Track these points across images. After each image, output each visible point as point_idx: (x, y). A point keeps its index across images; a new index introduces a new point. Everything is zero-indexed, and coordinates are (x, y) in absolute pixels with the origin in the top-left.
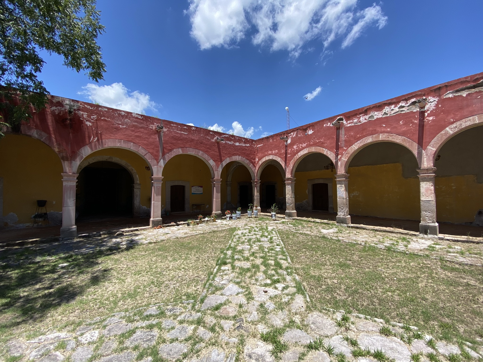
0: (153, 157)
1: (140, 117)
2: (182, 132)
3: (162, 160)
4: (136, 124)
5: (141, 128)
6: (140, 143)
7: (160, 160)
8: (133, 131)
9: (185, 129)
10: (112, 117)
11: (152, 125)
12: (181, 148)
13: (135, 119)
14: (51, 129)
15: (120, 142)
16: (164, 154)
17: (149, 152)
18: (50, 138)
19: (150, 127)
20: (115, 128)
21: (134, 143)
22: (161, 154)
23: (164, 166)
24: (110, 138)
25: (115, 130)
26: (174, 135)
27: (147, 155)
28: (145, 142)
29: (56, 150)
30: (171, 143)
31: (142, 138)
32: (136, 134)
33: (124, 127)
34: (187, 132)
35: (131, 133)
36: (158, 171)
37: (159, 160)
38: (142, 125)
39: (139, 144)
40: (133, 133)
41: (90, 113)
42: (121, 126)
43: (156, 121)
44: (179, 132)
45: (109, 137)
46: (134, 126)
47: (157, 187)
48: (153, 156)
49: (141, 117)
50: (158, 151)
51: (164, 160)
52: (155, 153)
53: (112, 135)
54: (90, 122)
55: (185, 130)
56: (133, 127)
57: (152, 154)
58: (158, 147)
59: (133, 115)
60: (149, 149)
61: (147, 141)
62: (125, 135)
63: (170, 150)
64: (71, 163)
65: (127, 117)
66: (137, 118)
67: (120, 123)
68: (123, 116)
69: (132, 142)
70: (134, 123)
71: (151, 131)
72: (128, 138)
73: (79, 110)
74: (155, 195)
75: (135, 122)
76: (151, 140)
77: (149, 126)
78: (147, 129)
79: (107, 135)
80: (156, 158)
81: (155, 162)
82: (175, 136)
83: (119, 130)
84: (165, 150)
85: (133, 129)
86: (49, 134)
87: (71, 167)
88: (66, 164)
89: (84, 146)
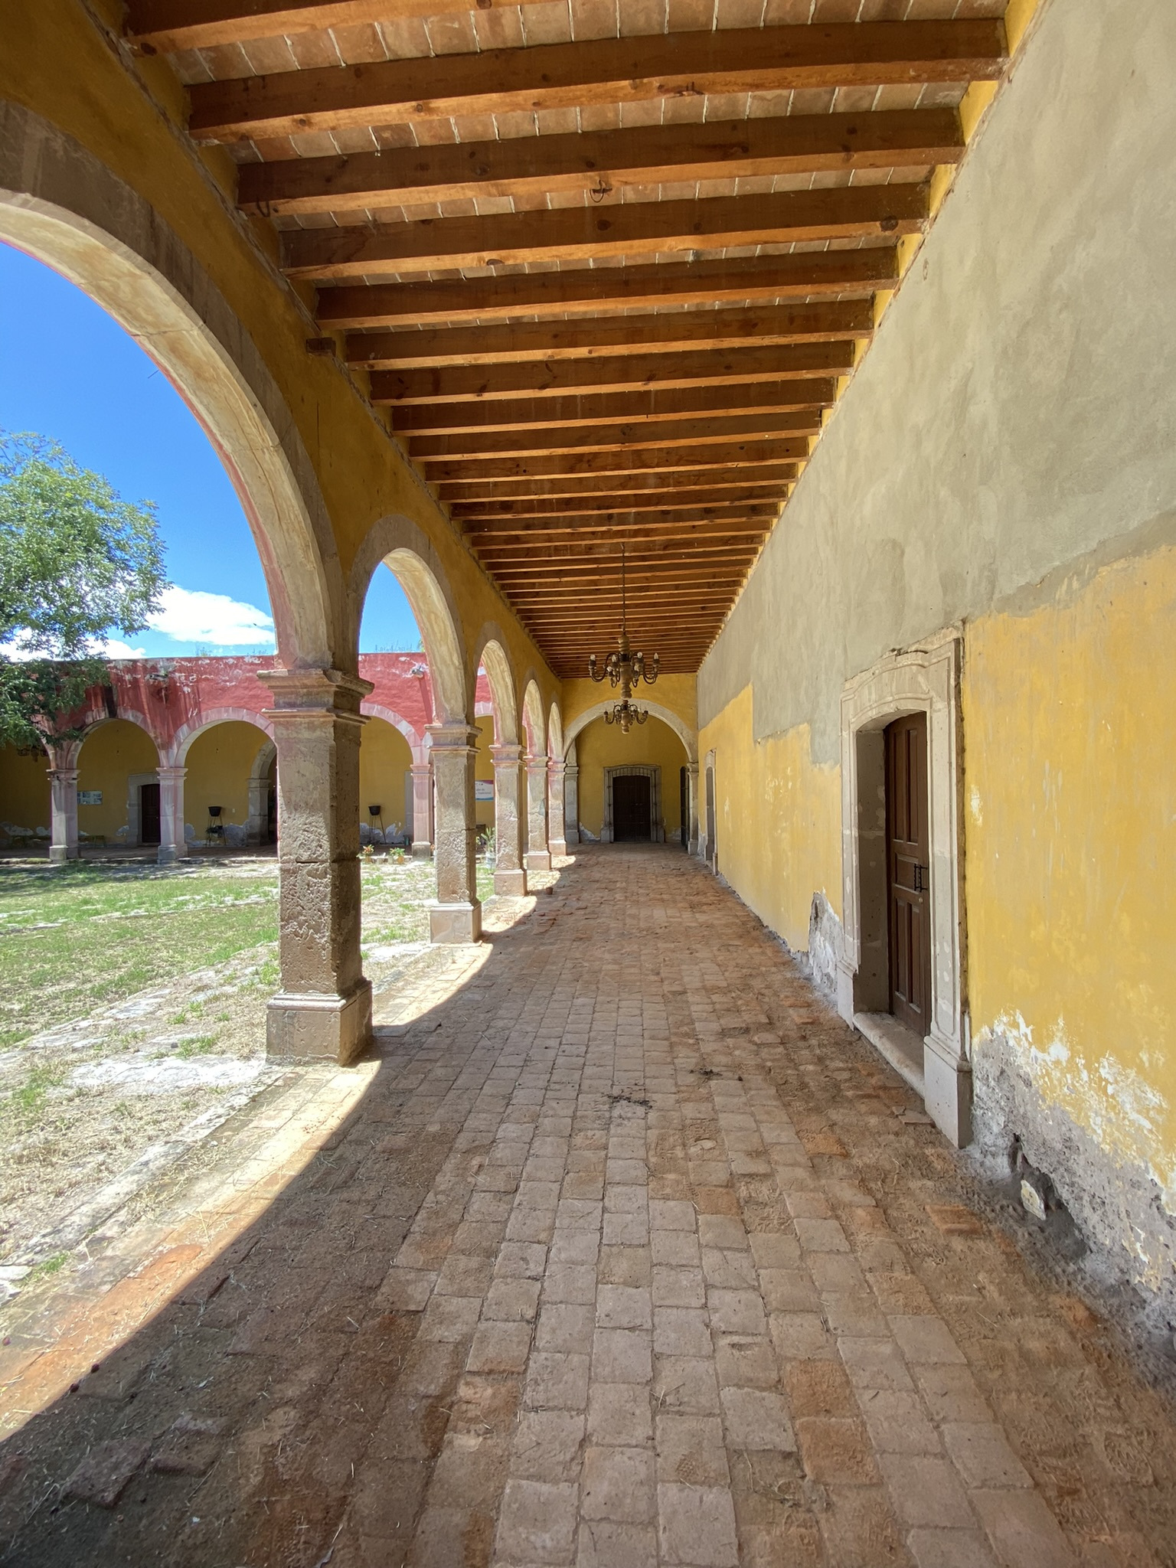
1: (257, 662)
4: (250, 674)
8: (246, 688)
10: (216, 671)
13: (248, 667)
14: (146, 707)
15: (227, 711)
18: (144, 720)
20: (220, 689)
24: (213, 707)
25: (220, 692)
29: (152, 735)
33: (234, 684)
35: (242, 694)
40: (246, 692)
41: (189, 671)
42: (228, 684)
45: (212, 705)
46: (247, 678)
53: (216, 702)
54: (188, 685)
56: (246, 682)
59: (246, 660)
62: (234, 697)
64: (167, 753)
65: (236, 666)
66: (252, 664)
67: (228, 678)
68: (231, 666)
69: (245, 707)
70: (247, 674)
72: (239, 702)
73: (175, 671)
75: (249, 671)
79: (209, 703)
83: (226, 691)
85: (246, 684)
86: (144, 714)
87: (168, 758)
88: (162, 754)
89: (182, 725)
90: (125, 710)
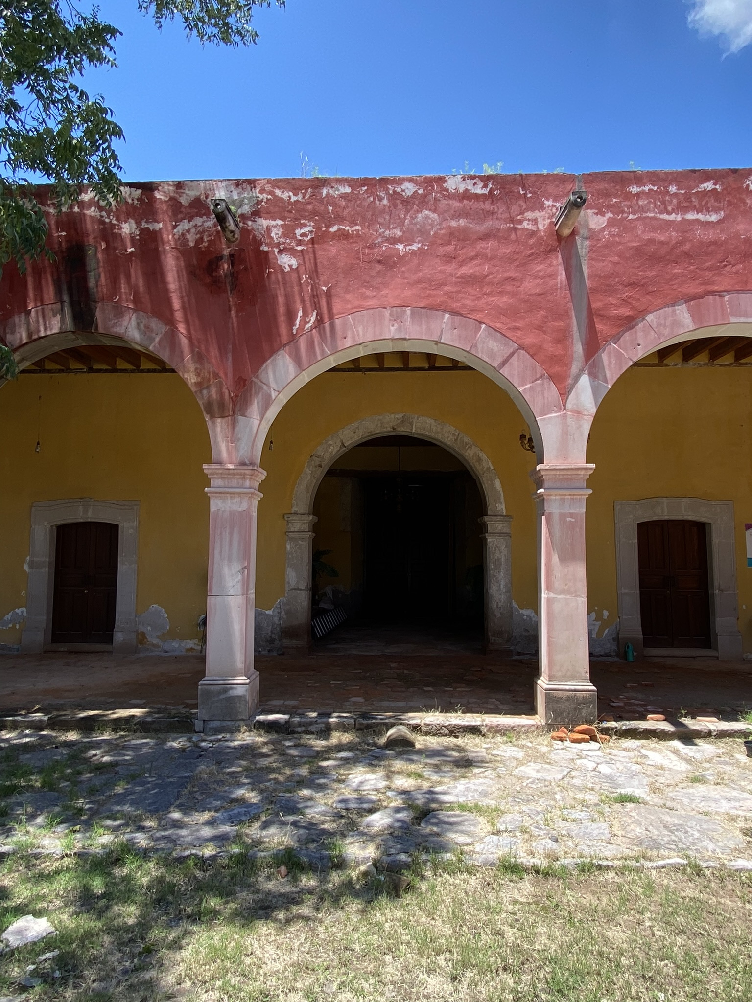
0: (539, 370)
1: (479, 190)
2: (691, 216)
3: (585, 380)
4: (462, 222)
5: (485, 237)
6: (482, 311)
7: (577, 378)
8: (449, 258)
9: (705, 193)
10: (369, 215)
11: (537, 214)
12: (689, 299)
13: (456, 204)
14: (176, 304)
15: (397, 318)
16: (592, 348)
17: (521, 347)
18: (172, 334)
19: (525, 224)
20: (379, 262)
21: (454, 313)
22: (578, 349)
23: (594, 411)
24: (360, 308)
25: (379, 267)
26: (646, 237)
27: (514, 360)
28: (504, 301)
29: (191, 378)
30: (632, 285)
31: (491, 283)
32: (465, 270)
33: (415, 247)
34: (716, 210)
35: (441, 272)
36: (565, 434)
37: (570, 381)
38: (489, 223)
39: (478, 316)
40: (450, 268)
41: (293, 216)
42: (400, 247)
43: (551, 188)
44: (672, 217)
45: (357, 303)
46: (453, 235)
47: (563, 516)
48: (542, 363)
49: (485, 186)
50: (563, 338)
51: (593, 376)
52: (550, 348)
53: (368, 293)
54: (292, 252)
55: (705, 202)
56: (449, 243)
57: (534, 352)
58: (566, 315)
59: (451, 186)
60: (519, 333)
61: (513, 295)
62: (419, 281)
63: (629, 322)
64: (234, 425)
65: (421, 201)
66: (466, 196)
67: (398, 233)
68: (407, 202)
69: (445, 311)
70: (454, 223)
71: (531, 241)
72: (429, 296)
73: (256, 214)
74: (555, 558)
75: (458, 215)
76: (529, 286)
77: (520, 222)
78: (513, 236)
79: (349, 297)
80: (556, 369)
81: (552, 391)
82: (651, 241)
83: (393, 266)
84: (599, 326)
85: (450, 248)
86: (170, 322)
87: (233, 439)
88: (218, 430)
89: (273, 352)
90: (119, 311)
